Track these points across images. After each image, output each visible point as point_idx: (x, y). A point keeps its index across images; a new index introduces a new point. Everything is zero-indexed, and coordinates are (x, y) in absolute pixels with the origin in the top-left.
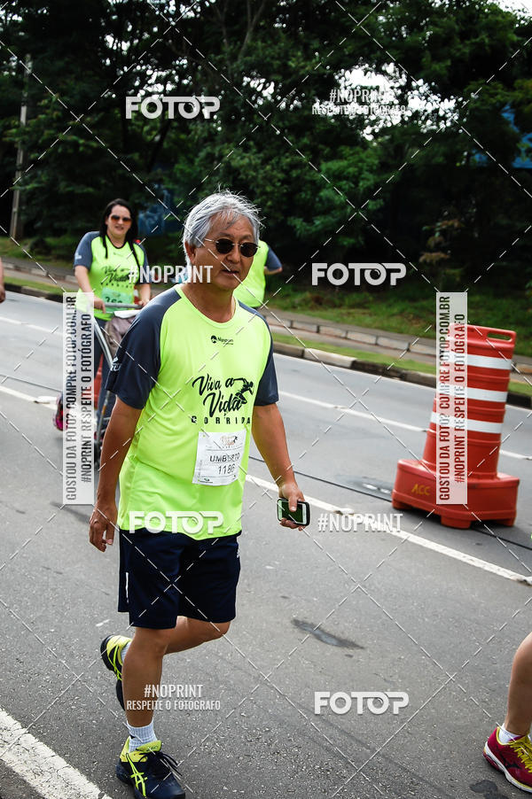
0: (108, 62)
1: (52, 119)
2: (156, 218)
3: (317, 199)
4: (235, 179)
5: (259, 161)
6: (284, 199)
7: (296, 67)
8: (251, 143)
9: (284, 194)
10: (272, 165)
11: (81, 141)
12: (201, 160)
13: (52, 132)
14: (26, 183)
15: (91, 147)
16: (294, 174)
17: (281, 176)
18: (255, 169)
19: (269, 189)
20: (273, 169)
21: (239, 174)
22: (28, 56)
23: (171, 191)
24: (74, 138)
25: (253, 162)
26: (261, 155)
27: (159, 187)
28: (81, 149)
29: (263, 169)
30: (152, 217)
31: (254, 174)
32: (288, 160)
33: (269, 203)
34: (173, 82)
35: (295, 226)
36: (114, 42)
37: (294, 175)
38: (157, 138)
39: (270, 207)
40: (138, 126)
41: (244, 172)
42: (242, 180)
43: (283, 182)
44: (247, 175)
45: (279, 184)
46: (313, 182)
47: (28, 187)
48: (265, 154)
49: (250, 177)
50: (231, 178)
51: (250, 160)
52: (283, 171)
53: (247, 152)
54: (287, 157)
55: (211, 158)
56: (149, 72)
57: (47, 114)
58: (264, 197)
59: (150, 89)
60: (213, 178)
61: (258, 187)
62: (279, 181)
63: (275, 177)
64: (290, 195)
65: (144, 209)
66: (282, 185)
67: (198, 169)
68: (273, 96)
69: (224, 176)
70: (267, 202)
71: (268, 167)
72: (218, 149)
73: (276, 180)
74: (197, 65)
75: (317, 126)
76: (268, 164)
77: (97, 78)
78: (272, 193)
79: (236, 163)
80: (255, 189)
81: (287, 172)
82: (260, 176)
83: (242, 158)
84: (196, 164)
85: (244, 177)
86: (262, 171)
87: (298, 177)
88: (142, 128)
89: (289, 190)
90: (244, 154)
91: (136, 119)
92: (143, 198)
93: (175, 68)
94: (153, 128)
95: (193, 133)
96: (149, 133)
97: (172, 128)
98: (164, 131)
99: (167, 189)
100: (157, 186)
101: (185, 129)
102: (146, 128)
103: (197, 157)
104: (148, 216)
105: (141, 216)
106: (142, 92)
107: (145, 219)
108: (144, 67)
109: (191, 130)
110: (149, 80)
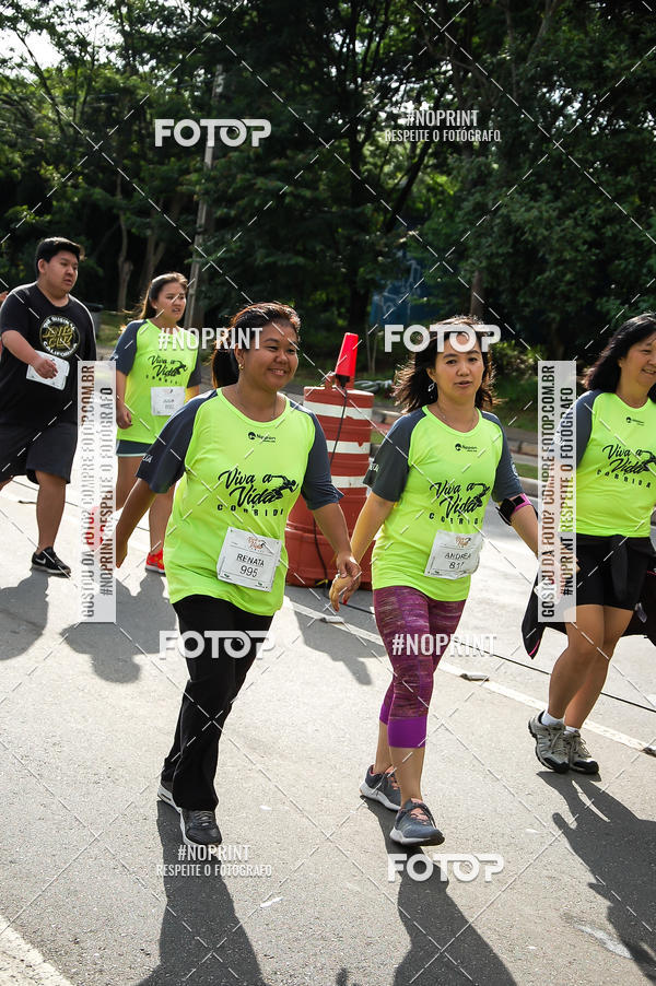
0: (334, 71)
1: (249, 158)
3: (645, 271)
4: (516, 241)
5: (555, 214)
6: (592, 270)
7: (617, 68)
8: (544, 186)
9: (592, 264)
10: (575, 219)
12: (466, 214)
13: (248, 176)
15: (303, 198)
16: (609, 231)
17: (589, 235)
18: (549, 227)
19: (567, 255)
20: (577, 225)
21: (523, 233)
22: (220, 67)
23: (420, 262)
24: (278, 183)
25: (545, 215)
26: (559, 204)
27: (404, 254)
28: (288, 200)
29: (559, 226)
30: (393, 301)
31: (546, 233)
32: (601, 211)
33: (568, 277)
34: (429, 97)
35: (608, 312)
36: (344, 42)
37: (609, 234)
38: (404, 181)
39: (570, 283)
40: (375, 165)
41: (531, 229)
42: (527, 242)
43: (592, 244)
44: (536, 235)
45: (586, 247)
46: (638, 244)
47: (211, 259)
48: (564, 203)
49: (539, 238)
50: (511, 239)
51: (541, 212)
52: (591, 227)
53: (536, 201)
54: (599, 207)
55: (481, 209)
56: (394, 85)
58: (560, 268)
59: (395, 111)
60: (484, 240)
61: (551, 251)
62: (585, 243)
63: (578, 236)
64: (602, 265)
65: (381, 289)
66: (589, 249)
67: (461, 227)
68: (581, 113)
69: (501, 237)
70: (564, 275)
71: (568, 222)
72: (491, 196)
73: (579, 242)
74: (466, 73)
75: (647, 158)
76: (568, 217)
77: (317, 97)
78: (574, 261)
79: (520, 215)
80: (547, 256)
81: (596, 229)
82: (555, 237)
83: (528, 210)
84: (457, 220)
85: (530, 238)
86: (558, 229)
87: (615, 237)
88: (382, 167)
89: (601, 256)
90: (532, 203)
91: (373, 154)
92: (379, 273)
93: (432, 76)
94: (398, 168)
95: (455, 172)
96: (392, 175)
97: (427, 167)
98: (413, 172)
99: (414, 258)
100: (400, 254)
101: (445, 169)
102: (387, 169)
103: (460, 208)
104: (387, 300)
105: (376, 298)
106: (383, 115)
107: (382, 304)
108: (386, 78)
109: (453, 169)
110: (393, 95)
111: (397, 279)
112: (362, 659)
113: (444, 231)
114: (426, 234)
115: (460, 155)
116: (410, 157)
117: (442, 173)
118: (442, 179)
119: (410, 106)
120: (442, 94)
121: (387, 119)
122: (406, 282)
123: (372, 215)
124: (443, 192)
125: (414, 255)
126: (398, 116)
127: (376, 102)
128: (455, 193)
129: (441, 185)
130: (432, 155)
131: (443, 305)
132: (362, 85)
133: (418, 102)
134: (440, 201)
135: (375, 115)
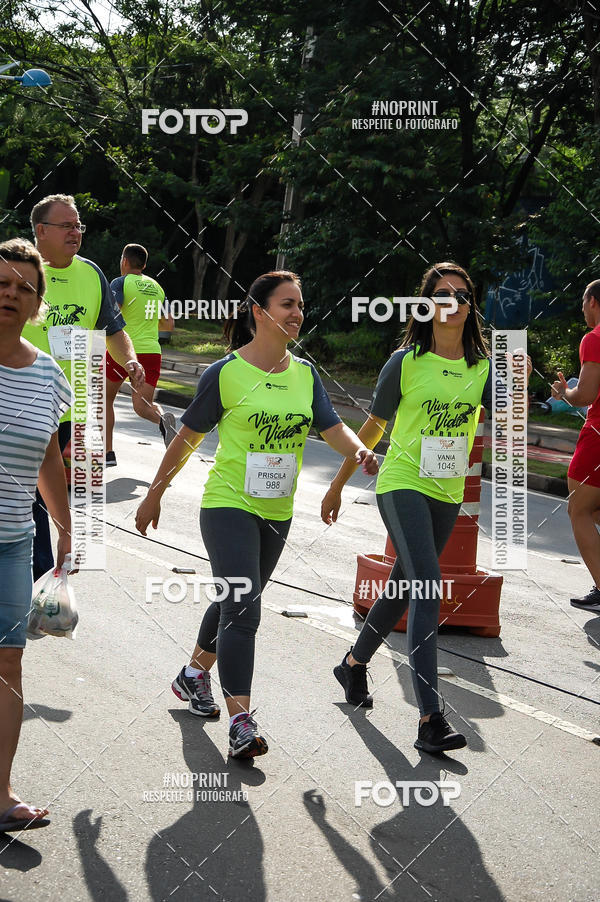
0: (443, 30)
2: (518, 297)
11: (386, 169)
13: (342, 154)
14: (295, 243)
15: (404, 178)
22: (310, 30)
23: (544, 249)
24: (377, 162)
27: (525, 241)
28: (386, 181)
34: (556, 56)
38: (525, 156)
40: (491, 138)
47: (297, 249)
56: (514, 43)
57: (334, 126)
59: (515, 73)
65: (496, 282)
88: (498, 140)
91: (490, 125)
92: (494, 263)
93: (560, 31)
94: (519, 139)
95: (585, 144)
96: (511, 149)
97: (552, 138)
98: (536, 144)
99: (537, 246)
100: (520, 240)
101: (574, 140)
102: (504, 141)
103: (591, 186)
104: (504, 294)
105: (491, 292)
106: (501, 79)
107: (499, 299)
108: (505, 35)
109: (583, 140)
110: (513, 56)
111: (517, 270)
112: (473, 720)
113: (571, 214)
114: (551, 217)
115: (593, 123)
116: (532, 128)
117: (570, 145)
118: (571, 152)
119: (533, 67)
120: (571, 52)
121: (506, 83)
122: (527, 273)
123: (486, 196)
124: (571, 167)
125: (537, 241)
126: (519, 80)
127: (492, 64)
128: (585, 168)
129: (569, 160)
130: (558, 124)
131: (570, 299)
132: (476, 44)
133: (542, 62)
134: (568, 178)
135: (491, 79)
